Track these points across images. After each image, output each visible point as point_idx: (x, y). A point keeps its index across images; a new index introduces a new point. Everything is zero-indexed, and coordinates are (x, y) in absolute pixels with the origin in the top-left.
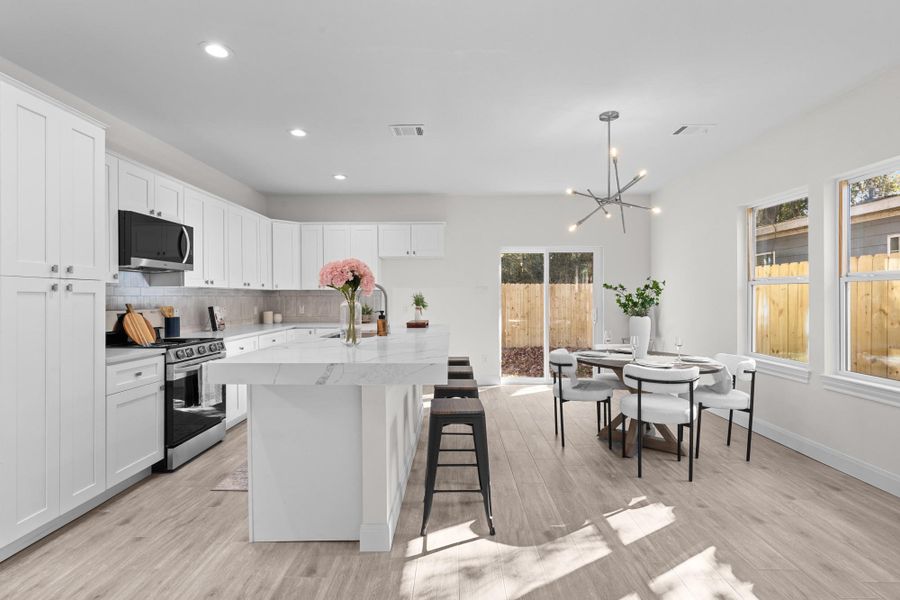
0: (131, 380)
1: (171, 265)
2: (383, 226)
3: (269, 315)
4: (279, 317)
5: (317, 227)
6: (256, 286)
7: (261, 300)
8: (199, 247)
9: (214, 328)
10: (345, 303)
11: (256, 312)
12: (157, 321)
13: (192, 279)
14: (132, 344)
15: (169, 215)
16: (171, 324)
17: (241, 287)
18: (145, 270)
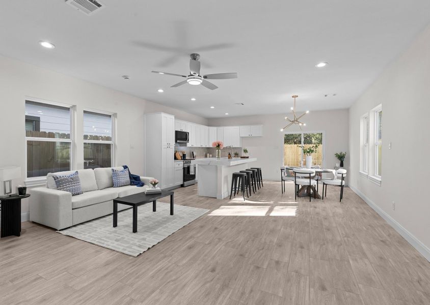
0: (177, 166)
1: (185, 142)
2: (241, 127)
3: (208, 155)
4: (211, 155)
5: (221, 128)
6: (204, 146)
7: (206, 150)
8: (190, 137)
9: (194, 157)
10: (217, 151)
11: (205, 153)
12: (182, 155)
13: (189, 145)
14: (177, 159)
15: (184, 130)
16: (184, 156)
17: (200, 146)
18: (179, 143)
